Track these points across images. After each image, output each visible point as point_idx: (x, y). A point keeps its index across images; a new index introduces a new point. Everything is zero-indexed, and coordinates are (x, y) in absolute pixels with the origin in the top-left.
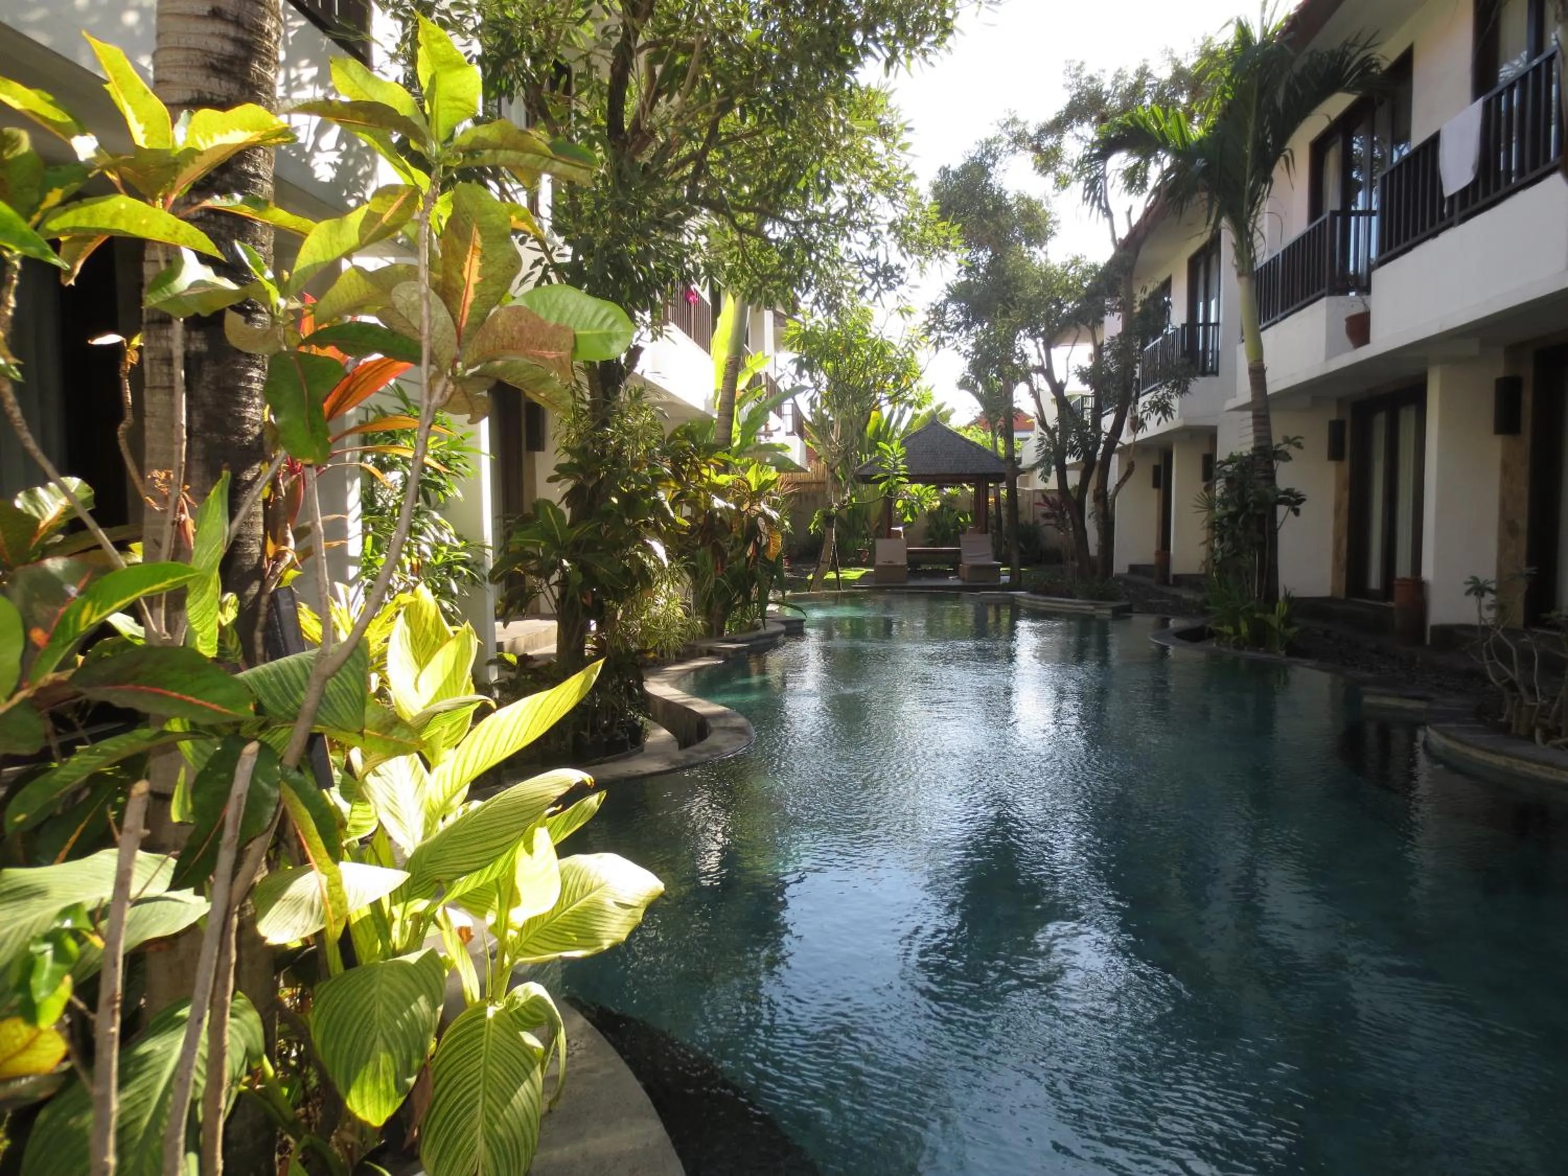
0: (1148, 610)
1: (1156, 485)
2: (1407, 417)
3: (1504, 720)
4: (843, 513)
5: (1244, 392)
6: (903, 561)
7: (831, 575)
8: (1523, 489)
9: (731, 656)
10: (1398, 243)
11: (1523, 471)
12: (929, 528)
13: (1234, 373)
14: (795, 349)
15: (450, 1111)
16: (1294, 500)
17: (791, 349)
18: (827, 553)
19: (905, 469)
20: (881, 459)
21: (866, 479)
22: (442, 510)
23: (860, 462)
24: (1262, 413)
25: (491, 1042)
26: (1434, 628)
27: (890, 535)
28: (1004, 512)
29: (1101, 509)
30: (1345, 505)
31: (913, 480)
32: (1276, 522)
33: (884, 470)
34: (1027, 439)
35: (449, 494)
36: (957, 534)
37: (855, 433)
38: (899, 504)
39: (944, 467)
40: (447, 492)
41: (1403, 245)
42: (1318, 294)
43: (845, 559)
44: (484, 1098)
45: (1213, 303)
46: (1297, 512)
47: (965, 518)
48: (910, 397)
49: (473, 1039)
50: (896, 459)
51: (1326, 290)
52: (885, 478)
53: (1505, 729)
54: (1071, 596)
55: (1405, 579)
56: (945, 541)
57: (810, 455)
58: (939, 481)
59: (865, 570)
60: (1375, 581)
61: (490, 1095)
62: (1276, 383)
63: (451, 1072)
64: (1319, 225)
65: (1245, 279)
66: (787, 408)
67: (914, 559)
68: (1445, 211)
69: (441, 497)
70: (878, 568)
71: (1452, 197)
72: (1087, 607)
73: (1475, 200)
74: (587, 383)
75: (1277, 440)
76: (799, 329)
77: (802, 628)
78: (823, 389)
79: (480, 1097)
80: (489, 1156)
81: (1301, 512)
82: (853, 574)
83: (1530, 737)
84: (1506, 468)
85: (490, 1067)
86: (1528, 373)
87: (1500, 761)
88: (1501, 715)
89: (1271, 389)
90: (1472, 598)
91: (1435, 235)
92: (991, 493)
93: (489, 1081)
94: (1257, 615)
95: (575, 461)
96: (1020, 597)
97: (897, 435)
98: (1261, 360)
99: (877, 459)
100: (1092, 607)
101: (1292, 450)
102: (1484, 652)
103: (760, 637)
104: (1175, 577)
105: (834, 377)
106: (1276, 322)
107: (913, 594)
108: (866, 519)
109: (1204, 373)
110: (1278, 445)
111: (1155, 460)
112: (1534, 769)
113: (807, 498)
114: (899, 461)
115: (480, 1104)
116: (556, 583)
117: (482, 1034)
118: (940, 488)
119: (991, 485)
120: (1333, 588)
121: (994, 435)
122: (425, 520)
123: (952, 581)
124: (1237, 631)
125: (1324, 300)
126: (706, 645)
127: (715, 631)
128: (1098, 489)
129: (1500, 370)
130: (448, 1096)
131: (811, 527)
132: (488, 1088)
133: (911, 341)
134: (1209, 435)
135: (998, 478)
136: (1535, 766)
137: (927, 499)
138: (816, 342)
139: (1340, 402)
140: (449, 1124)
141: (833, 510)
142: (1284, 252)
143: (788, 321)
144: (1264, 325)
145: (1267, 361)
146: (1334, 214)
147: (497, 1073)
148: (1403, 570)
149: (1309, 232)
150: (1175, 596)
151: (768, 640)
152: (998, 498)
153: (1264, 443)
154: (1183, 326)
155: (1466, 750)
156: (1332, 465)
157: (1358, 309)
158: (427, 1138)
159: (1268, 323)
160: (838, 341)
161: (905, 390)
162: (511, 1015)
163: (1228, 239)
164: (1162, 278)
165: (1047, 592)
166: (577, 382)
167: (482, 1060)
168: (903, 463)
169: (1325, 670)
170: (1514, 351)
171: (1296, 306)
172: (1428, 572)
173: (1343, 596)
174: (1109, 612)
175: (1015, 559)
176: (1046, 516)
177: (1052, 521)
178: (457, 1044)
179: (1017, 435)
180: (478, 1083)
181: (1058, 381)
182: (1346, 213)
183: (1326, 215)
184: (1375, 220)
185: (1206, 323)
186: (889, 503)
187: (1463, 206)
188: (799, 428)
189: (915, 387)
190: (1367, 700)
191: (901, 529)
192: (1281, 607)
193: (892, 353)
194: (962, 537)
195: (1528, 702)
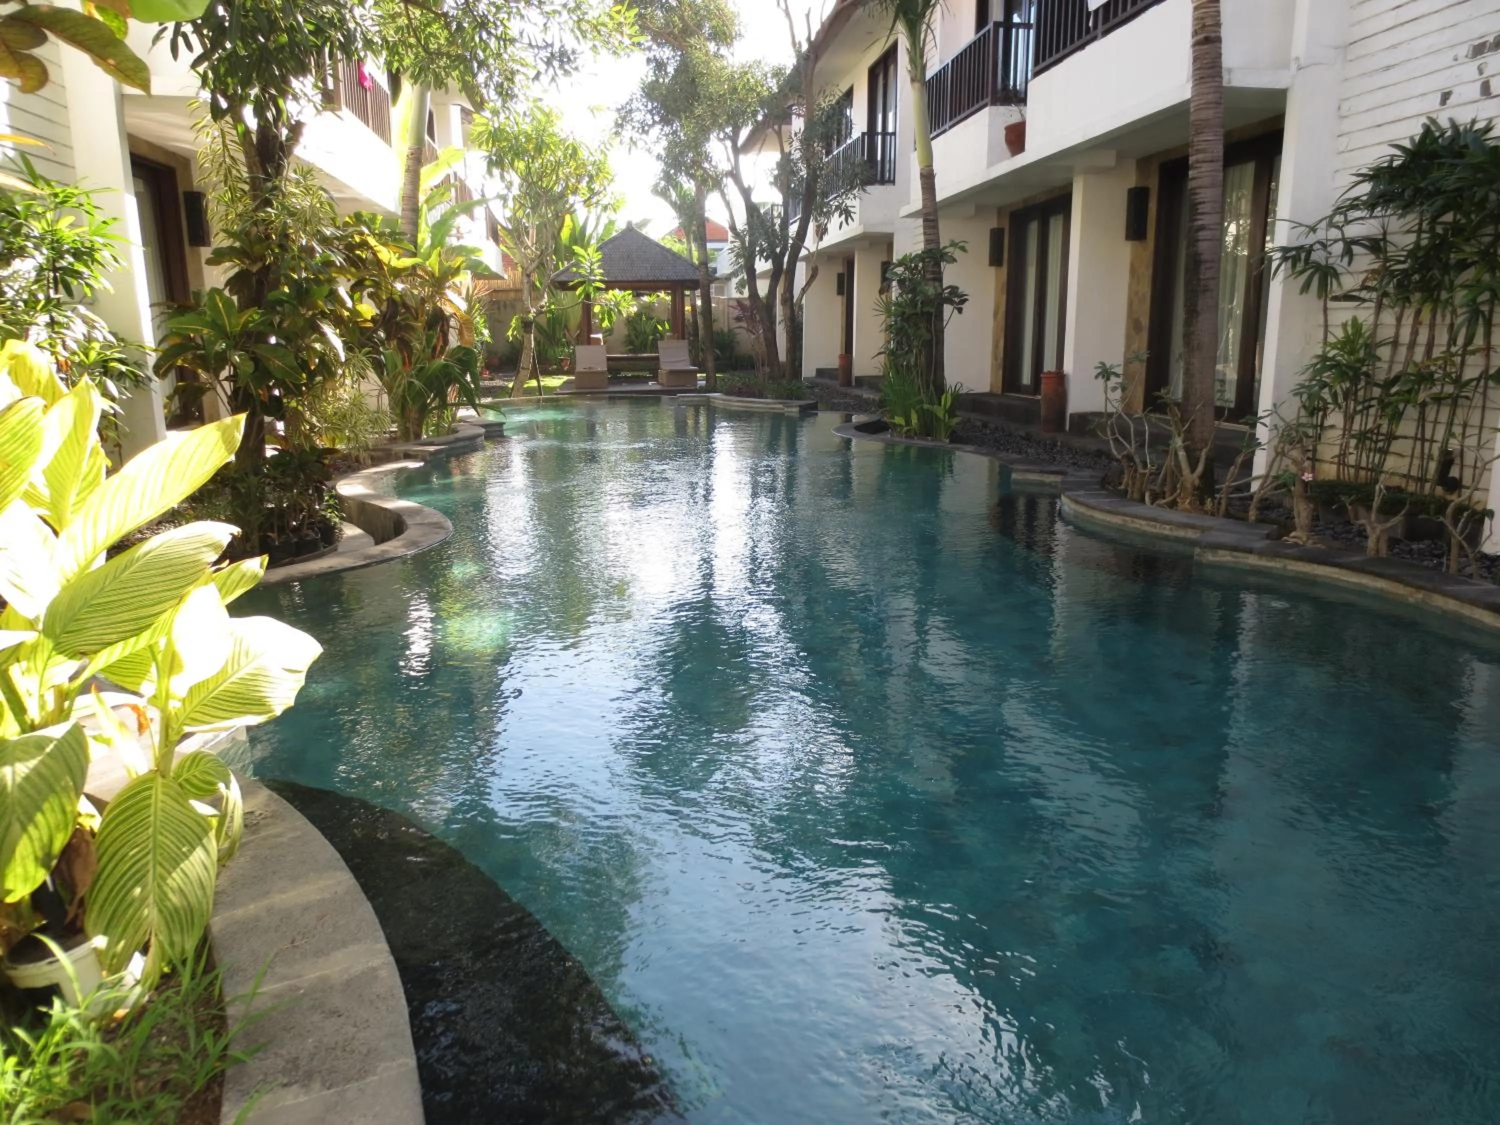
0: (833, 408)
1: (840, 292)
2: (1055, 225)
3: (1122, 487)
4: (543, 321)
5: (916, 201)
6: (602, 367)
7: (533, 383)
8: (1146, 289)
9: (428, 458)
10: (1051, 55)
11: (1147, 273)
12: (629, 336)
13: (908, 181)
14: (484, 147)
15: (117, 883)
16: (957, 298)
17: (480, 146)
18: (527, 360)
19: (602, 275)
20: (578, 265)
21: (563, 286)
22: (91, 304)
23: (556, 267)
24: (931, 218)
25: (160, 813)
26: (1071, 415)
27: (590, 342)
28: (700, 321)
29: (789, 311)
30: (1003, 308)
31: (610, 285)
32: (942, 320)
33: (581, 275)
34: (721, 249)
35: (96, 285)
36: (655, 341)
37: (550, 235)
38: (597, 309)
39: (642, 273)
40: (91, 282)
41: (1056, 57)
42: (981, 103)
43: (544, 366)
44: (154, 867)
45: (891, 115)
46: (960, 311)
47: (663, 326)
48: (605, 201)
49: (139, 811)
50: (592, 264)
51: (988, 100)
52: (581, 283)
53: (1124, 494)
54: (761, 396)
55: (1049, 373)
56: (644, 348)
57: (506, 260)
58: (638, 287)
59: (565, 378)
60: (1026, 378)
61: (161, 864)
62: (943, 192)
63: (117, 844)
64: (984, 35)
65: (917, 85)
66: (479, 212)
67: (615, 368)
68: (1091, 24)
69: (87, 290)
70: (580, 375)
71: (1096, 11)
72: (777, 406)
73: (1116, 15)
74: (244, 160)
75: (944, 242)
76: (487, 125)
77: (502, 431)
78: (515, 191)
79: (150, 866)
80: (163, 923)
81: (964, 310)
82: (554, 382)
83: (1142, 500)
84: (1133, 271)
85: (160, 837)
86: (1153, 185)
87: (1116, 520)
88: (1120, 484)
89: (940, 196)
90: (1101, 381)
91: (1082, 47)
92: (687, 301)
93: (159, 851)
94: (926, 406)
95: (237, 244)
96: (715, 398)
97: (593, 241)
98: (931, 166)
99: (573, 265)
100: (781, 406)
101: (957, 254)
102: (1108, 429)
103: (458, 440)
104: (857, 378)
105: (526, 177)
106: (944, 131)
107: (614, 399)
108: (566, 327)
109: (883, 182)
110: (945, 248)
111: (840, 269)
112: (1141, 525)
113: (505, 306)
114: (595, 266)
115: (151, 873)
116: (226, 379)
117: (149, 806)
118: (637, 296)
119: (687, 293)
120: (991, 385)
121: (689, 242)
122: (69, 313)
123: (652, 385)
124: (908, 422)
125: (986, 110)
126: (401, 448)
127: (412, 436)
128: (785, 293)
129: (1132, 182)
130: (114, 869)
131: (510, 333)
132: (159, 858)
133: (604, 143)
134: (885, 242)
135: (693, 285)
136: (1144, 522)
137: (624, 304)
138: (506, 139)
139: (1000, 211)
140: (117, 894)
141: (531, 316)
142: (953, 61)
143: (475, 116)
144: (935, 134)
145: (936, 168)
146: (997, 25)
147: (169, 843)
148: (1049, 365)
149: (975, 43)
150: (858, 396)
151: (467, 443)
152: (694, 306)
153: (932, 246)
154: (863, 134)
155: (1090, 512)
156: (993, 269)
157: (1015, 119)
158: (91, 910)
159: (938, 131)
160: (528, 138)
161: (598, 193)
162: (180, 785)
163: (904, 44)
164: (844, 88)
165: (740, 393)
166: (232, 158)
167: (151, 830)
168: (599, 267)
169: (983, 454)
170: (1143, 163)
171: (963, 115)
172: (1068, 367)
173: (999, 391)
174: (796, 410)
175: (710, 365)
176: (738, 319)
177: (744, 324)
178: (121, 818)
179: (710, 246)
180: (148, 853)
181: (746, 186)
182: (1008, 25)
183: (990, 26)
184: (1032, 32)
185: (885, 133)
186: (587, 309)
187: (1106, 20)
188: (494, 233)
189: (609, 189)
190: (1014, 476)
191: (600, 336)
192: (947, 400)
193: (583, 154)
194: (660, 344)
195: (1141, 470)
